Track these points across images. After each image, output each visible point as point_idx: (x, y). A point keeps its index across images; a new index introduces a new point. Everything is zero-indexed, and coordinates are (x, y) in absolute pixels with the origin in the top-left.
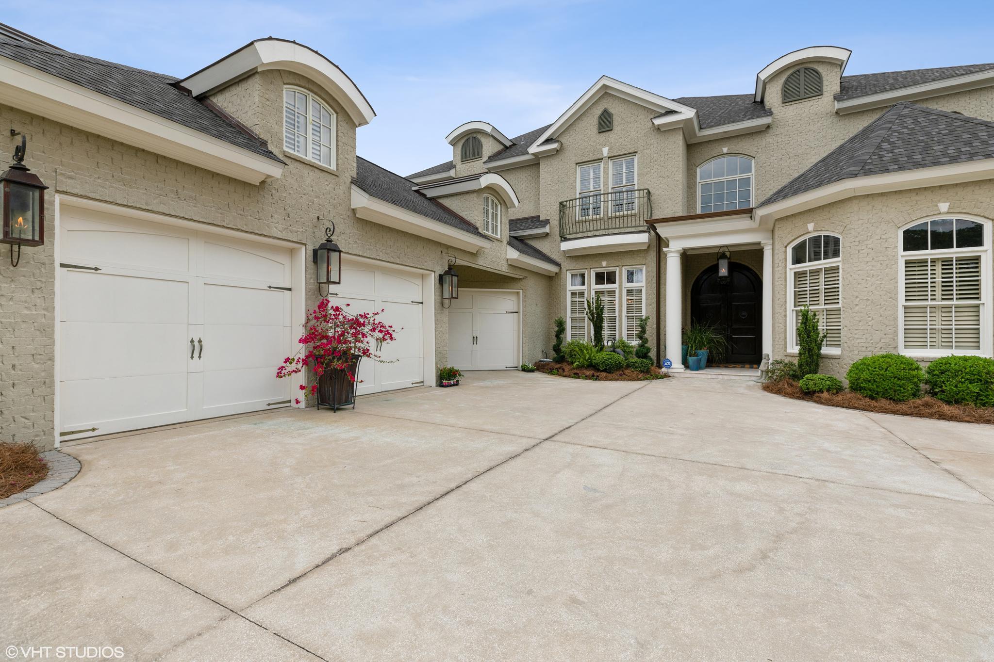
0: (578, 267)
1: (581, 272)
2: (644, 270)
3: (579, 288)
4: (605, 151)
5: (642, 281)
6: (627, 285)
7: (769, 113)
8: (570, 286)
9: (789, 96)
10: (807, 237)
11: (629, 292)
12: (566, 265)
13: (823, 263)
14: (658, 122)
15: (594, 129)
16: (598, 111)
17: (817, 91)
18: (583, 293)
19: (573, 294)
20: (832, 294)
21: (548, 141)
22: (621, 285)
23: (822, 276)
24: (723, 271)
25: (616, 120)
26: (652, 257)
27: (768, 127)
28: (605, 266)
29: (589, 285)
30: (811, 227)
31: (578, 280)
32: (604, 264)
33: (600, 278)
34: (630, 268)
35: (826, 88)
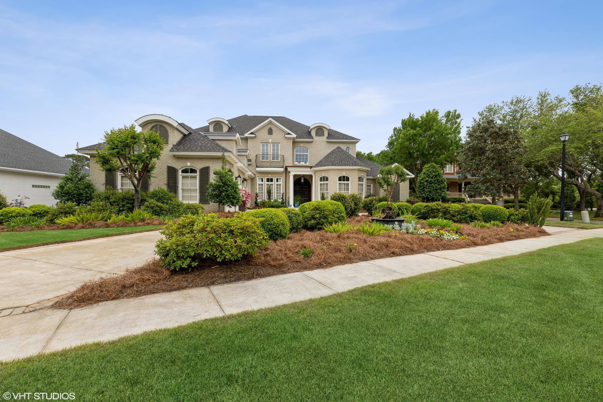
0: (261, 176)
1: (262, 178)
2: (282, 179)
3: (261, 183)
4: (270, 141)
5: (281, 182)
6: (276, 183)
7: (312, 138)
8: (259, 182)
9: (317, 134)
10: (322, 176)
11: (277, 185)
12: (257, 175)
13: (325, 182)
14: (286, 136)
15: (267, 133)
16: (268, 128)
17: (323, 135)
18: (262, 185)
19: (259, 185)
20: (327, 189)
21: (252, 133)
22: (274, 183)
23: (325, 185)
24: (302, 181)
25: (274, 132)
26: (284, 174)
27: (312, 141)
28: (270, 177)
29: (265, 182)
30: (323, 174)
31: (261, 180)
32: (270, 176)
33: (268, 180)
34: (277, 178)
35: (325, 134)
